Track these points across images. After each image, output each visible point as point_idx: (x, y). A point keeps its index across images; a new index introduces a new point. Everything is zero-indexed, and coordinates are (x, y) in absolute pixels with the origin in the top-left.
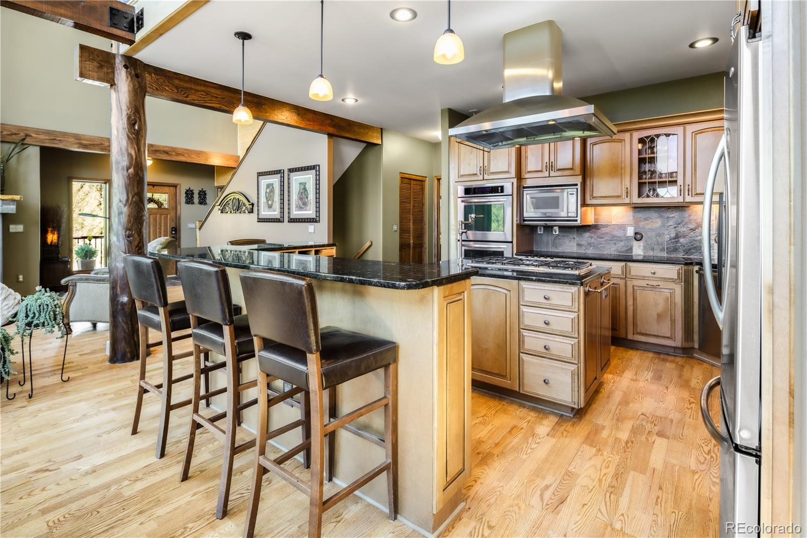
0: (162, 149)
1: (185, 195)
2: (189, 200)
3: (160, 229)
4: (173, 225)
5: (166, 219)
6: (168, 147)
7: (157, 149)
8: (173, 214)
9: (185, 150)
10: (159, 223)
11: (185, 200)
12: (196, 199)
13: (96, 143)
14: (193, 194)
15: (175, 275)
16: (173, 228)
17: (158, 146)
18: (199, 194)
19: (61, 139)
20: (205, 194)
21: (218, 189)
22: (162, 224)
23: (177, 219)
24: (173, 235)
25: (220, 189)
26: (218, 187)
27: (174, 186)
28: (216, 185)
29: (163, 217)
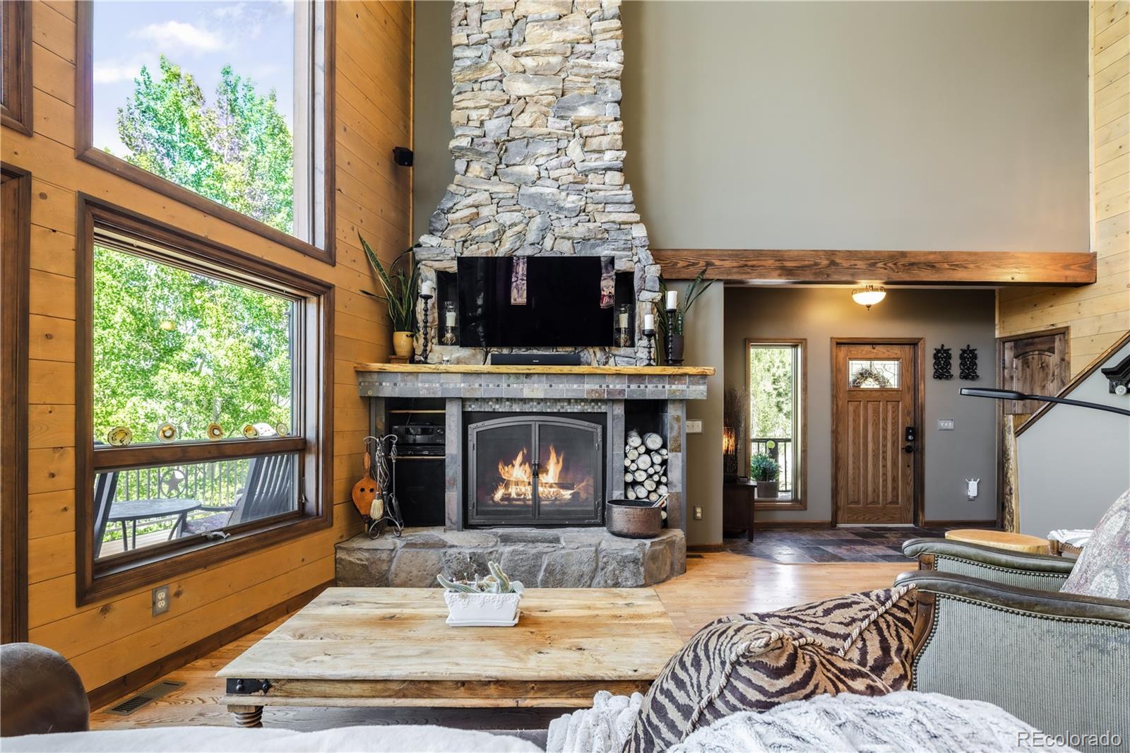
0: (922, 259)
1: (960, 361)
2: (942, 372)
3: (885, 429)
4: (909, 423)
5: (895, 411)
6: (935, 253)
7: (913, 260)
8: (908, 399)
9: (970, 254)
10: (883, 419)
11: (933, 371)
12: (955, 369)
13: (806, 263)
14: (949, 357)
15: (912, 525)
16: (908, 429)
17: (916, 254)
18: (962, 357)
19: (754, 263)
20: (975, 357)
21: (1004, 343)
22: (890, 420)
23: (917, 410)
24: (909, 444)
25: (1012, 344)
26: (1004, 341)
27: (914, 343)
28: (997, 335)
29: (890, 407)
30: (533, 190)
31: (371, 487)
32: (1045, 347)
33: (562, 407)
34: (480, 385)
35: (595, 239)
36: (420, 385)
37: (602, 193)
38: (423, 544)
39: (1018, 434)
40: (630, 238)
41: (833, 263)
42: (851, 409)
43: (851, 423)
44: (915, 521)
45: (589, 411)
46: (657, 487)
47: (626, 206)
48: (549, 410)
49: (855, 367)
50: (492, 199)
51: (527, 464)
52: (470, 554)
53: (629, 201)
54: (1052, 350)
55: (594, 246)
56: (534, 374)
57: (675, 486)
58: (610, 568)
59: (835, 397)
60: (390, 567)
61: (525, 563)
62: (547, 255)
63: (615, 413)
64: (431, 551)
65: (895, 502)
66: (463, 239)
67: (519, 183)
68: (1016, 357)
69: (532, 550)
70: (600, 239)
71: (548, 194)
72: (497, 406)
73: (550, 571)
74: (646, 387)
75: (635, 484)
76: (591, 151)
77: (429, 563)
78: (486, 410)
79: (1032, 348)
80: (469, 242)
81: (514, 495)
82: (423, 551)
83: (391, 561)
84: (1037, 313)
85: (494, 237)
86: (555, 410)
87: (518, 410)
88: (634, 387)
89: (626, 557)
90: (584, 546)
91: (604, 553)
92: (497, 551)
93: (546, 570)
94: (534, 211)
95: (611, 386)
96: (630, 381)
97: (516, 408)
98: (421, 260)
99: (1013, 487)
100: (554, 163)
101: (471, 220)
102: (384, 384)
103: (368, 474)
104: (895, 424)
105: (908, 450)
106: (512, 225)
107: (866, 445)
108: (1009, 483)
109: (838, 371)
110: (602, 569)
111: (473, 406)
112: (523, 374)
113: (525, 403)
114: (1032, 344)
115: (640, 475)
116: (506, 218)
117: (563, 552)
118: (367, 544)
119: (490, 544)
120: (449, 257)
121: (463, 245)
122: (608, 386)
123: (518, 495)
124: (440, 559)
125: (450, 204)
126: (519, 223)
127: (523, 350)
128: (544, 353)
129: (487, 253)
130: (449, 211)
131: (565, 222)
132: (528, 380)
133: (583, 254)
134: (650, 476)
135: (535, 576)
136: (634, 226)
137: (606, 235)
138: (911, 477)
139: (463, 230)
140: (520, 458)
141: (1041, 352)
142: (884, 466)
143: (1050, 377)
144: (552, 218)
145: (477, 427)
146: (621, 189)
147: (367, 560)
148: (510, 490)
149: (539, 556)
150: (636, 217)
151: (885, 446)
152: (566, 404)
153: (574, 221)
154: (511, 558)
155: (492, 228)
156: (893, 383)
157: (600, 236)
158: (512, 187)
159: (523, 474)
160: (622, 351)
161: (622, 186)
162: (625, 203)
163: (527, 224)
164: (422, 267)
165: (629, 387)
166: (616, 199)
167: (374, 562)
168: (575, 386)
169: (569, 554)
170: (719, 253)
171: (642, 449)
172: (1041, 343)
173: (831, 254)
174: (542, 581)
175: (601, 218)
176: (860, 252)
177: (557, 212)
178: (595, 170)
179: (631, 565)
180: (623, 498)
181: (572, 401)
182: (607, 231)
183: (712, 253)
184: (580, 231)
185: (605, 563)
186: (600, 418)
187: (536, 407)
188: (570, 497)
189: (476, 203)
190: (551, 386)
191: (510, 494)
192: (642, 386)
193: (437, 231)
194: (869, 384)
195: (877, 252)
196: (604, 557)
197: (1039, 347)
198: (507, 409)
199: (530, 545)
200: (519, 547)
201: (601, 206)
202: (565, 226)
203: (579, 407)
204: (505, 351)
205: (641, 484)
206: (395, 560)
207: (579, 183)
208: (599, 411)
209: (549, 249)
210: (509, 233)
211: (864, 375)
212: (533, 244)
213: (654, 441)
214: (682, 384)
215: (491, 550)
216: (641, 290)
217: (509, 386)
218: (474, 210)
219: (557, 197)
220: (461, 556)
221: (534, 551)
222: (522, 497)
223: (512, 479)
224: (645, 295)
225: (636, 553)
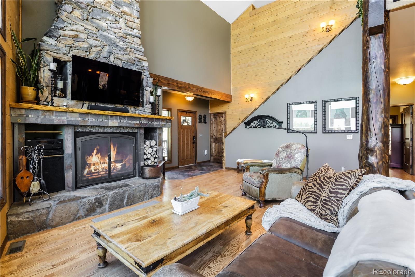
2: (200, 122)
3: (189, 137)
4: (194, 135)
8: (193, 128)
10: (188, 134)
11: (198, 121)
12: (203, 120)
13: (184, 86)
14: (201, 117)
15: (194, 164)
16: (194, 137)
18: (204, 117)
19: (171, 83)
20: (206, 117)
23: (195, 132)
24: (194, 141)
25: (213, 115)
26: (211, 114)
27: (194, 113)
28: (210, 112)
29: (190, 131)
30: (105, 34)
31: (27, 175)
32: (221, 116)
33: (121, 130)
34: (89, 119)
35: (131, 63)
36: (54, 117)
37: (133, 45)
38: (69, 200)
39: (225, 137)
40: (143, 66)
41: (189, 87)
42: (182, 131)
43: (182, 135)
44: (195, 163)
45: (131, 131)
46: (155, 159)
47: (141, 53)
48: (115, 131)
49: (183, 118)
50: (85, 31)
51: (99, 154)
52: (94, 199)
53: (143, 51)
54: (222, 117)
55: (130, 65)
56: (114, 115)
57: (160, 158)
58: (150, 191)
59: (178, 127)
60: (47, 217)
61: (119, 197)
62: (111, 64)
63: (141, 133)
64: (73, 203)
65: (191, 158)
66: (71, 46)
67: (99, 28)
68: (214, 118)
69: (121, 191)
70: (132, 63)
71: (112, 38)
72: (92, 129)
73: (129, 198)
74: (154, 123)
75: (148, 159)
76: (128, 27)
77: (72, 209)
78: (86, 131)
79: (218, 116)
80: (73, 48)
81: (93, 171)
82: (68, 204)
83: (48, 213)
84: (219, 107)
85: (87, 49)
86: (118, 131)
87: (102, 131)
88: (150, 123)
89: (155, 185)
90: (141, 185)
91: (148, 186)
92: (107, 195)
93: (127, 198)
94: (105, 43)
95: (143, 122)
96: (149, 121)
97: (101, 130)
98: (44, 50)
99: (224, 150)
100: (114, 25)
101: (75, 37)
102: (30, 116)
103: (25, 168)
104: (191, 135)
105: (194, 143)
106: (96, 46)
107: (185, 142)
108: (223, 150)
109: (179, 119)
110: (147, 192)
111: (79, 129)
112: (109, 115)
113: (105, 128)
114: (218, 115)
115: (149, 156)
116: (94, 43)
117: (134, 189)
118: (30, 208)
119: (104, 192)
120: (62, 53)
121: (70, 49)
122: (142, 122)
123: (95, 170)
124: (78, 205)
125: (62, 26)
126: (98, 46)
127: (102, 104)
128: (110, 106)
129: (84, 56)
130: (61, 28)
131: (119, 52)
132: (111, 118)
133: (126, 67)
134: (152, 156)
135: (123, 201)
136: (144, 62)
137: (134, 62)
138: (194, 151)
139: (70, 41)
140: (95, 151)
141: (220, 117)
142: (189, 148)
143: (222, 123)
144: (113, 49)
145: (81, 139)
146: (140, 46)
147: (32, 217)
148: (91, 168)
149: (124, 193)
150: (145, 58)
151: (189, 142)
152: (122, 129)
153: (123, 53)
154: (113, 196)
155: (85, 45)
156: (190, 124)
157: (132, 62)
158: (95, 29)
159: (97, 159)
160: (140, 108)
161: (140, 45)
162: (141, 52)
163: (103, 48)
164: (44, 54)
165: (149, 123)
166: (138, 49)
167: (37, 217)
168: (130, 122)
169: (136, 189)
170: (162, 77)
171: (150, 146)
172: (220, 115)
173: (189, 84)
174: (126, 203)
175: (132, 55)
176: (196, 86)
177: (115, 47)
178: (130, 35)
179: (156, 188)
180: (144, 165)
181: (124, 127)
182: (135, 61)
183: (160, 77)
184: (125, 57)
185: (148, 190)
186: (134, 134)
187: (110, 130)
188: (121, 167)
189: (78, 30)
190: (121, 121)
191: (91, 171)
192: (153, 123)
193: (55, 37)
194: (185, 124)
195: (198, 86)
196: (148, 187)
197: (220, 116)
198: (96, 131)
199: (121, 189)
200: (116, 191)
201: (133, 50)
202: (119, 54)
203: (127, 130)
204: (93, 104)
205: (149, 159)
206: (51, 212)
207: (124, 38)
208: (135, 131)
209: (112, 62)
210: (94, 49)
211: (184, 121)
212: (105, 58)
213: (153, 143)
214: (164, 122)
215: (104, 195)
216: (147, 86)
217: (102, 120)
218: (77, 33)
219: (116, 41)
220: (90, 201)
221: (122, 191)
222: (97, 171)
223: (92, 162)
224: (148, 89)
225: (158, 183)
